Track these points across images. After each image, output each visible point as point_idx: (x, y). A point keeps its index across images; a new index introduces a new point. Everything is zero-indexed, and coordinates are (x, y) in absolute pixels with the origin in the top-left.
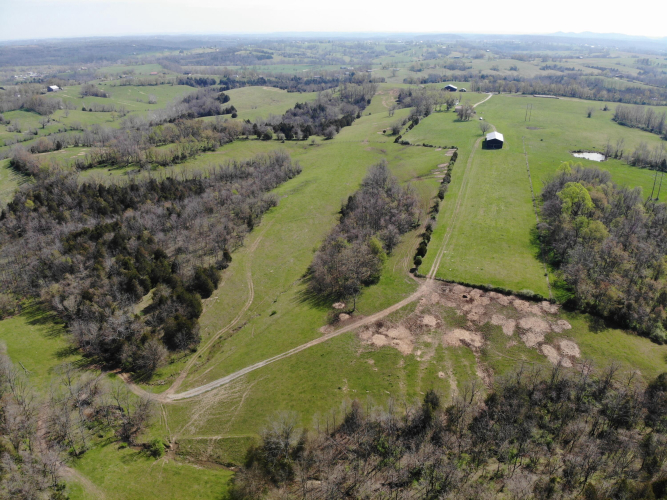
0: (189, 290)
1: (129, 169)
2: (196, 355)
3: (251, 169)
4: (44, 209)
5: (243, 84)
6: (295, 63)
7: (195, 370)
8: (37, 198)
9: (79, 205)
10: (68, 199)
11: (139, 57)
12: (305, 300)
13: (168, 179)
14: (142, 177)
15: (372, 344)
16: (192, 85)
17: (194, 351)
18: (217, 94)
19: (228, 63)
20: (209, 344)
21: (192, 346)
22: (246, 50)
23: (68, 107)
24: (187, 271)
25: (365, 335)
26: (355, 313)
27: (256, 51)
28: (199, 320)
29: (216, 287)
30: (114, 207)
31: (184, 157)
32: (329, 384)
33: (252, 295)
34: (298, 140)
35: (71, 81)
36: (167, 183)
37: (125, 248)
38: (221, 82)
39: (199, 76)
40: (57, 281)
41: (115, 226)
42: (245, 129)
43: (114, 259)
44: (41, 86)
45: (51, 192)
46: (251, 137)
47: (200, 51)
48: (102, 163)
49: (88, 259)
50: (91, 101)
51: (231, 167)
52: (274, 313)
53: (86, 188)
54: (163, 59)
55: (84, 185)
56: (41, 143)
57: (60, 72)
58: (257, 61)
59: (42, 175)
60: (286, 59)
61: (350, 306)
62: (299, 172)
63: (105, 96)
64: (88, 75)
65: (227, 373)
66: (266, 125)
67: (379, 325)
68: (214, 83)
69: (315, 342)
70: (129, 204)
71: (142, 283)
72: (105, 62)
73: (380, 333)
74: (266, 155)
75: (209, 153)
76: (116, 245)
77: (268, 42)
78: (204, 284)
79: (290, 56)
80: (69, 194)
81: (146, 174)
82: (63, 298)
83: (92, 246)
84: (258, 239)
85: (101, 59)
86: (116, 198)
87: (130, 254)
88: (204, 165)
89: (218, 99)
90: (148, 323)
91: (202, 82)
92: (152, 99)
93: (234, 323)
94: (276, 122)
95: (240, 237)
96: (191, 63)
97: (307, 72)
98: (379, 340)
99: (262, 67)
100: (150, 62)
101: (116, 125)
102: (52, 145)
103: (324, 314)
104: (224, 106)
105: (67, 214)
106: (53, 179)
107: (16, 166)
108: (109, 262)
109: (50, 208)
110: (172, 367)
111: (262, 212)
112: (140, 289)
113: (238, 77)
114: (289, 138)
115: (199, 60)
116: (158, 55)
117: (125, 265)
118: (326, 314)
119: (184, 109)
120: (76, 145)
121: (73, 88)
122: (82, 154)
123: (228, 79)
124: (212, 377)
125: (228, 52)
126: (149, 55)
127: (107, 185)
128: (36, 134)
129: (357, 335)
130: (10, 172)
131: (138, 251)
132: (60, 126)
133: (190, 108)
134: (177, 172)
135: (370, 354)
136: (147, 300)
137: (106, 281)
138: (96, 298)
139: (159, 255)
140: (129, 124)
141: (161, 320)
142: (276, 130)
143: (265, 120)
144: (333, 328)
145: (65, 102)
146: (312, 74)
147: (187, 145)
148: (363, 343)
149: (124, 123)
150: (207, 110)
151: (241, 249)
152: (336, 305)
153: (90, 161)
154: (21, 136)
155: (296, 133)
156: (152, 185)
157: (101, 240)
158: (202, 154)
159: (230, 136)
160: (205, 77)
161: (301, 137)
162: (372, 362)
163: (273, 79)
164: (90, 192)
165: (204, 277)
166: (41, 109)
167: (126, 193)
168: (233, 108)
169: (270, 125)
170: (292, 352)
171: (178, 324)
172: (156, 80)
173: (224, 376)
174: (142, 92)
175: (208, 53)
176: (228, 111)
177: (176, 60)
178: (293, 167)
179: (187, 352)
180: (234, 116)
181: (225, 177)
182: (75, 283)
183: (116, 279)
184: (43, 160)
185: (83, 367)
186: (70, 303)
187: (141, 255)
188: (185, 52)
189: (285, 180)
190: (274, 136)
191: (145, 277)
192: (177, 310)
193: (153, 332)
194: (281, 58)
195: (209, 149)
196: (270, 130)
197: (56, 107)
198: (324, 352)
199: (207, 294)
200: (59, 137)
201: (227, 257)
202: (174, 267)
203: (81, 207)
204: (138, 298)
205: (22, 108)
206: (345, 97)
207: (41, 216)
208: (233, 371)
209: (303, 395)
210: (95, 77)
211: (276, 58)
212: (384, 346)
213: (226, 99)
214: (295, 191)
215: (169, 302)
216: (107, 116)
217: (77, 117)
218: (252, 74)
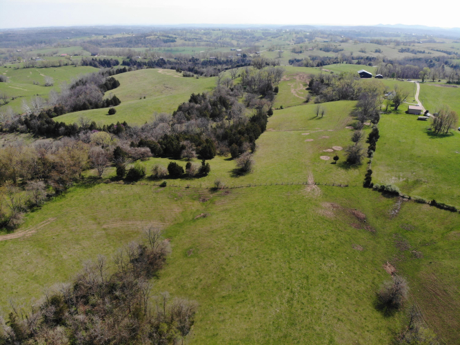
5: (140, 65)
6: (193, 45)
11: (71, 40)
16: (95, 66)
19: (140, 45)
22: (155, 35)
27: (162, 36)
38: (124, 63)
47: (119, 36)
54: (88, 42)
58: (163, 44)
60: (187, 42)
68: (117, 63)
77: (174, 30)
79: (190, 40)
92: (49, 81)
96: (110, 46)
97: (203, 53)
100: (75, 45)
113: (140, 59)
115: (117, 43)
116: (87, 39)
123: (131, 60)
125: (141, 37)
126: (79, 40)
146: (208, 56)
160: (109, 58)
163: (172, 60)
175: (125, 38)
176: (109, 103)
177: (98, 43)
188: (108, 36)
194: (183, 41)
206: (247, 84)
211: (179, 41)
213: (115, 85)
218: (153, 56)
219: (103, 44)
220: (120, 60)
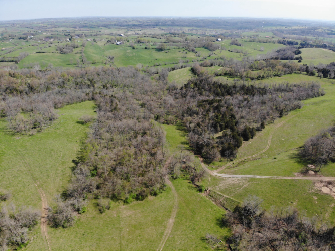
0: (239, 135)
1: (235, 79)
2: (232, 162)
3: (295, 88)
4: (196, 89)
5: (312, 46)
7: (229, 168)
8: (196, 84)
9: (210, 90)
10: (207, 87)
11: (264, 28)
12: (294, 158)
13: (251, 85)
14: (240, 83)
15: (321, 191)
16: (285, 44)
17: (232, 160)
18: (294, 50)
19: (310, 35)
20: (240, 160)
21: (231, 158)
22: (322, 29)
23: (222, 49)
24: (241, 127)
25: (319, 185)
26: (318, 173)
27: (328, 30)
28: (239, 149)
29: (252, 138)
30: (223, 94)
31: (263, 77)
32: (287, 198)
33: (268, 147)
34: (330, 78)
35: (228, 37)
36: (250, 87)
37: (220, 111)
38: (301, 44)
39: (290, 40)
40: (191, 116)
41: (220, 101)
42: (301, 68)
43: (214, 114)
44: (214, 38)
45: (201, 83)
46: (303, 73)
47: (296, 27)
48: (225, 75)
49: (204, 111)
50: (234, 47)
51: (285, 85)
52: (275, 158)
53: (215, 83)
54: (275, 30)
55: (215, 82)
56: (205, 62)
57: (225, 33)
58: (327, 35)
59: (200, 75)
61: (318, 169)
62: (322, 95)
63: (240, 45)
64: (237, 35)
65: (242, 174)
66: (315, 68)
67: (330, 183)
68: (297, 44)
69: (289, 178)
70: (230, 94)
71: (221, 126)
72: (247, 30)
73: (328, 187)
74: (307, 83)
75: (277, 77)
76: (217, 109)
78: (247, 135)
80: (208, 85)
81: (242, 82)
82: (190, 123)
83: (208, 107)
84: (283, 122)
85: (246, 28)
86: (225, 90)
87: (221, 113)
88: (272, 82)
89: (295, 52)
90: (217, 142)
91: (290, 43)
92: (262, 49)
93: (254, 156)
94: (321, 67)
95: (273, 119)
96: (290, 33)
98: (326, 190)
99: (329, 39)
100: (268, 31)
101: (240, 59)
102: (210, 64)
103: (301, 167)
104: (296, 56)
105: (204, 93)
106: (204, 77)
107: (193, 71)
108: (212, 114)
109: (199, 89)
110: (220, 163)
111: (291, 110)
112: (219, 128)
113: (311, 43)
114: (325, 76)
115: (294, 32)
116: (274, 28)
117: (217, 117)
118: (302, 168)
119: (275, 55)
120: (219, 66)
121: (228, 40)
122: (219, 69)
123: (306, 43)
124: (234, 173)
125: (312, 29)
126: (269, 28)
127: (223, 84)
128: (206, 59)
129: (314, 183)
130: (190, 72)
131: (224, 113)
132: (216, 57)
133: (278, 55)
134: (257, 84)
135: (317, 194)
136: (220, 134)
137: (208, 121)
138: (202, 127)
139: (233, 117)
140: (246, 59)
141: (222, 143)
142: (319, 71)
143: (316, 65)
144: (302, 175)
145: (222, 46)
147: (267, 72)
148: (315, 188)
149: (244, 59)
150: (286, 57)
151: (271, 125)
152: (310, 166)
153: (221, 73)
154: (200, 59)
155: (330, 75)
156: (243, 88)
157: (212, 105)
158: (273, 77)
159: (291, 71)
160: (293, 40)
161: (333, 77)
162: (316, 198)
163: (332, 45)
164: (216, 86)
165: (247, 131)
166: (211, 48)
167: (231, 88)
168: (301, 57)
169: (317, 68)
170: (275, 177)
171: (229, 147)
172: (267, 40)
173: (239, 175)
174: (258, 45)
175: (300, 29)
176: (297, 59)
177: (282, 31)
178: (320, 91)
179: (228, 159)
180: (300, 62)
181: (280, 90)
182: (196, 119)
183: (211, 121)
184: (203, 70)
185: (188, 149)
186: (192, 125)
187: (225, 115)
188: (288, 27)
189: (312, 97)
190: (317, 74)
191: (223, 124)
192: (230, 141)
193: (218, 146)
195: (278, 76)
196: (315, 71)
197: (217, 48)
198: (292, 184)
199: (246, 139)
200: (214, 61)
201: (262, 126)
202: (236, 123)
203: (210, 91)
204: (217, 132)
205: (204, 47)
207: (194, 91)
208: (244, 174)
209: (272, 197)
210: (240, 37)
212: (327, 194)
213: (299, 53)
214: (316, 104)
215: (228, 137)
216: (238, 55)
217: (225, 54)
218: (320, 42)
219: (285, 32)
220: (299, 42)
